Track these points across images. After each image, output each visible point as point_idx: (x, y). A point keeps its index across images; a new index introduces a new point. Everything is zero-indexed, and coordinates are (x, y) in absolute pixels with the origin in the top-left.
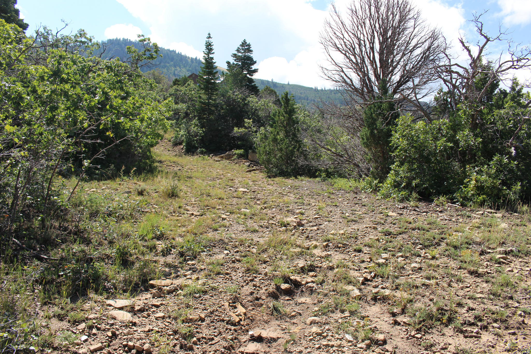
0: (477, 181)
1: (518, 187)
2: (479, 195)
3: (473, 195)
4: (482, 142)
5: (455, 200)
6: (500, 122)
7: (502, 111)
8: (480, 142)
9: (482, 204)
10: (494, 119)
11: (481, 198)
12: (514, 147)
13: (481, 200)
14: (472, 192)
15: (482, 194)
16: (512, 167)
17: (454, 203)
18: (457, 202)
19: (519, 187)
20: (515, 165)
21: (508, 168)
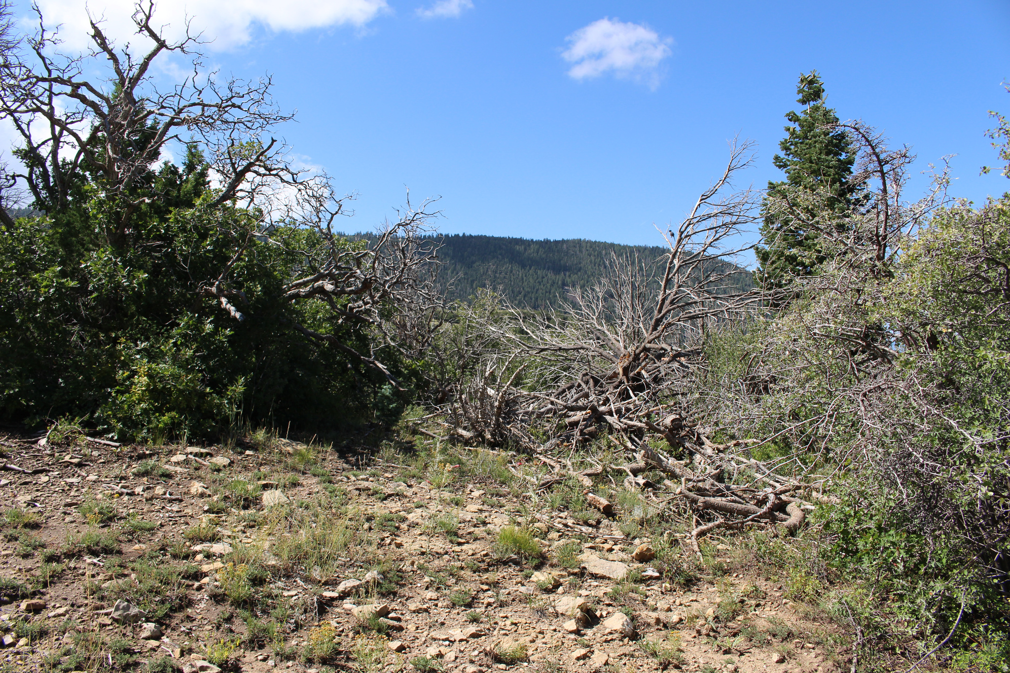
0: (150, 376)
1: (239, 387)
2: (160, 411)
3: (145, 412)
4: (147, 282)
5: (100, 428)
6: (181, 238)
7: (188, 213)
8: (144, 280)
9: (171, 435)
10: (168, 228)
11: (165, 418)
12: (226, 296)
13: (166, 424)
14: (143, 405)
15: (168, 410)
16: (219, 340)
17: (100, 434)
18: (108, 431)
19: (241, 389)
20: (227, 337)
21: (213, 343)
